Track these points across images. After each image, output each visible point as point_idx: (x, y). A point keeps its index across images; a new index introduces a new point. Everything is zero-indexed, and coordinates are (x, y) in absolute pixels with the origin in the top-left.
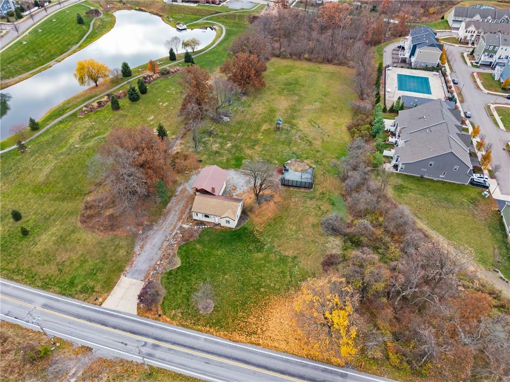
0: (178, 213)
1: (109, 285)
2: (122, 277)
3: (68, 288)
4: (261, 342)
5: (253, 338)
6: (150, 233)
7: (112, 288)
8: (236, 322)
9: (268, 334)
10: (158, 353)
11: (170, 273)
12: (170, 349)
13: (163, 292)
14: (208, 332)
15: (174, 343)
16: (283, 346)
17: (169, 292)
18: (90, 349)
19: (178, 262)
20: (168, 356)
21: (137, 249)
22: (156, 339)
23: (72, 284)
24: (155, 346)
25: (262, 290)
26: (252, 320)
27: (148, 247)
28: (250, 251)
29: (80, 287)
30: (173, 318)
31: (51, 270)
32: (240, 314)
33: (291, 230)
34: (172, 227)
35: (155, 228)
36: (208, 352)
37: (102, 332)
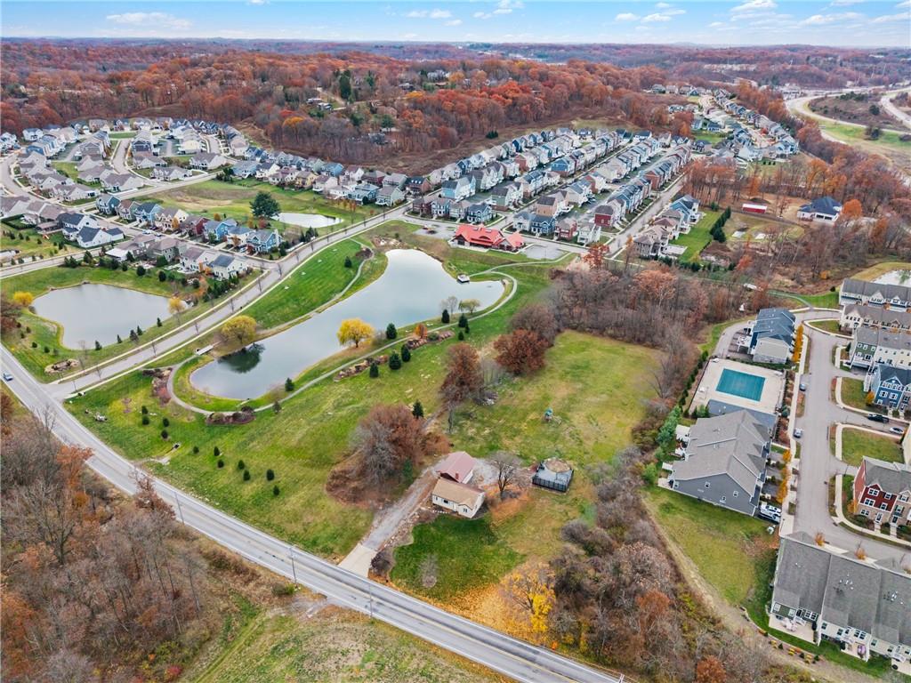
0: (419, 495)
1: (346, 550)
2: (359, 544)
3: (311, 545)
4: (471, 616)
5: (466, 613)
6: (390, 510)
7: (349, 552)
8: (453, 597)
9: (479, 611)
10: (381, 609)
11: (402, 548)
12: (392, 609)
13: (393, 562)
14: (426, 601)
15: (396, 605)
16: (490, 622)
17: (398, 564)
18: (325, 597)
19: (411, 540)
20: (387, 612)
21: (375, 522)
22: (381, 598)
23: (314, 543)
24: (380, 604)
25: (484, 577)
26: (468, 598)
27: (385, 522)
28: (482, 542)
29: (321, 546)
30: (398, 585)
31: (298, 528)
32: (459, 592)
33: (529, 530)
34: (411, 508)
35: (395, 506)
36: (424, 616)
37: (337, 585)
